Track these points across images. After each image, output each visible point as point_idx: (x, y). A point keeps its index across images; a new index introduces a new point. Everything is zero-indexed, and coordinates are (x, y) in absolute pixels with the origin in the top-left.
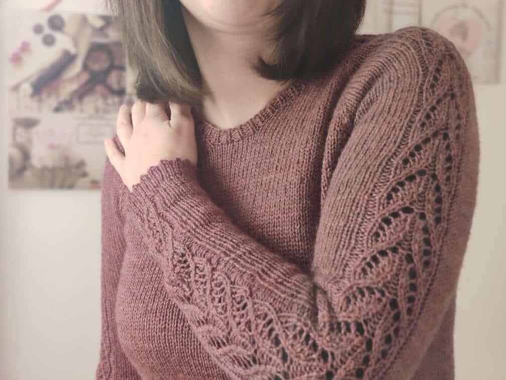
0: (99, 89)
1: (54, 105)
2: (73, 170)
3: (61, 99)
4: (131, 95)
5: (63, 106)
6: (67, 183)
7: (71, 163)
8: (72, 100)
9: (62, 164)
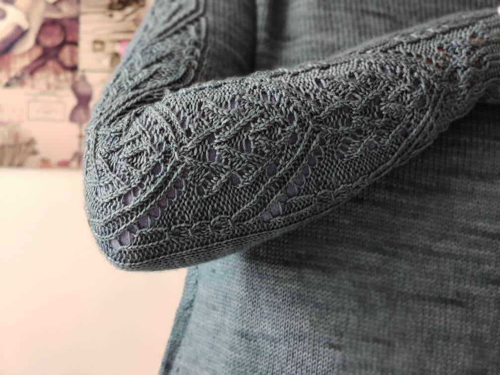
0: (51, 64)
1: (5, 80)
2: (23, 148)
3: (13, 74)
4: (84, 71)
5: (15, 81)
6: (17, 161)
7: (21, 140)
8: (23, 75)
9: (11, 142)
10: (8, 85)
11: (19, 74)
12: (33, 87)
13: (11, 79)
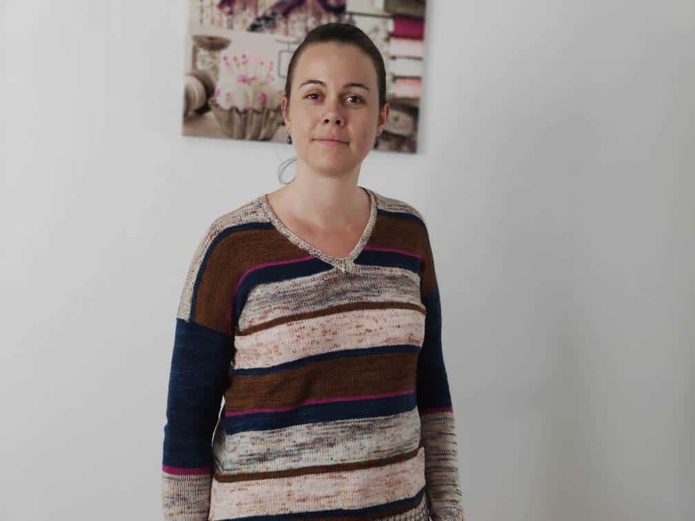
0: (311, 1)
1: (251, 20)
2: (272, 114)
3: (260, 14)
4: (352, 14)
5: (263, 22)
6: (263, 133)
7: (268, 105)
8: (274, 14)
9: (257, 106)
10: (254, 28)
11: (269, 13)
12: (286, 33)
13: (258, 19)
